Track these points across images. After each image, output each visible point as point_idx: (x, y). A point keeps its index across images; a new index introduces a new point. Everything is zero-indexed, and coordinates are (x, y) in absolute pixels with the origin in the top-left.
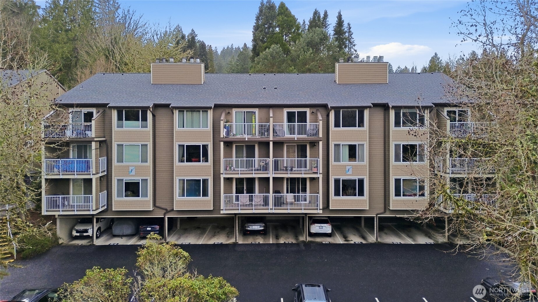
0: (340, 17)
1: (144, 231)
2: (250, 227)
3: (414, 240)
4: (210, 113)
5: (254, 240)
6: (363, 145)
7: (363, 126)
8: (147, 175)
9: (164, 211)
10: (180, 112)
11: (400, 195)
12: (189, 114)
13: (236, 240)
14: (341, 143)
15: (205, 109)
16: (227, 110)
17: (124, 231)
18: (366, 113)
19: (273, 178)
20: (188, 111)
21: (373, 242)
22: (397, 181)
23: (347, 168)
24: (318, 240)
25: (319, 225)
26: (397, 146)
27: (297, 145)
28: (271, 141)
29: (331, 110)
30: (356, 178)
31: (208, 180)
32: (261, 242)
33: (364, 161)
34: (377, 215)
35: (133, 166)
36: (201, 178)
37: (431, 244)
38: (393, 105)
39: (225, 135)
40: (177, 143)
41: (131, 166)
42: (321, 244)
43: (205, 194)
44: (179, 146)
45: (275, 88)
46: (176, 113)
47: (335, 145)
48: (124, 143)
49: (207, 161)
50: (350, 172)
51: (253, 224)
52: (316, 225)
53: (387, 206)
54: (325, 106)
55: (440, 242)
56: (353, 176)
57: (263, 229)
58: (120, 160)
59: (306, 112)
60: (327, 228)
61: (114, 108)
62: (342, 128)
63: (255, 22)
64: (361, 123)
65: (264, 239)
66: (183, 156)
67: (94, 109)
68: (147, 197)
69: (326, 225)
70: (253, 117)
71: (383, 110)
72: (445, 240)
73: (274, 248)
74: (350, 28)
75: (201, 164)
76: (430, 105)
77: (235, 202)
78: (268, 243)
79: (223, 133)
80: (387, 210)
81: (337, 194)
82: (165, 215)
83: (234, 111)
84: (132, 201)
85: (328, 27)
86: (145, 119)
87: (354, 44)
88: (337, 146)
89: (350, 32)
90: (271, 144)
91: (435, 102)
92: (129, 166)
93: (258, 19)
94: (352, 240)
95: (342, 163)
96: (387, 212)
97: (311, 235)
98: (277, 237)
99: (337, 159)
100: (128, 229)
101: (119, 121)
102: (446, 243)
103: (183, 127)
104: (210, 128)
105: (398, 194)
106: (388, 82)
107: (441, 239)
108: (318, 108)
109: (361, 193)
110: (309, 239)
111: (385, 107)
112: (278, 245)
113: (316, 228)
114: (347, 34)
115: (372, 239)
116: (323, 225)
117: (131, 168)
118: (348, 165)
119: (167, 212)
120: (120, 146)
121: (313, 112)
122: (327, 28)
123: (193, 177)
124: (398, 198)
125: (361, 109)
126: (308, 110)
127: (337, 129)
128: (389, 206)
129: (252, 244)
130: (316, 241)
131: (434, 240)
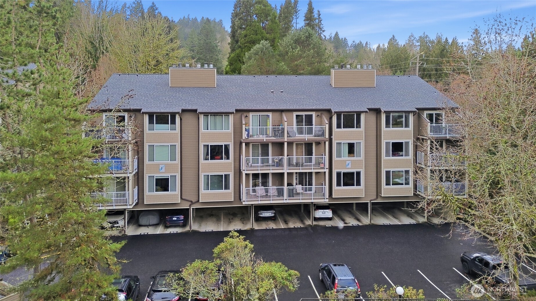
0: (310, 4)
1: (170, 221)
2: (263, 214)
3: (400, 221)
4: (231, 117)
5: (267, 225)
6: (360, 143)
7: (360, 127)
8: (175, 172)
9: (190, 203)
10: (204, 116)
11: (389, 184)
12: (213, 117)
13: (253, 226)
14: (342, 142)
15: (227, 114)
16: (245, 114)
17: (150, 222)
18: (363, 116)
19: (288, 173)
20: (211, 115)
21: (367, 224)
22: (388, 173)
23: (347, 162)
24: (322, 223)
25: (322, 211)
26: (387, 144)
27: (305, 143)
28: (286, 142)
29: (334, 114)
30: (355, 171)
31: (229, 175)
32: (274, 228)
33: (360, 157)
34: (370, 201)
35: (163, 164)
36: (223, 174)
37: (414, 224)
38: (385, 110)
39: (246, 137)
40: (202, 143)
41: (161, 164)
42: (325, 227)
43: (227, 187)
44: (204, 145)
45: (281, 92)
46: (202, 117)
47: (337, 143)
48: (155, 144)
49: (228, 158)
50: (350, 166)
51: (265, 212)
52: (320, 210)
53: (379, 193)
54: (329, 111)
55: (420, 222)
56: (352, 170)
57: (273, 215)
58: (151, 159)
59: (311, 115)
60: (328, 213)
61: (146, 113)
62: (343, 129)
63: (234, 9)
64: (358, 126)
65: (275, 223)
66: (207, 154)
67: (125, 113)
68: (176, 191)
69: (328, 210)
70: (268, 120)
71: (375, 114)
72: (425, 220)
73: (287, 232)
74: (319, 15)
75: (224, 161)
76: (413, 110)
77: (253, 194)
78: (280, 228)
79: (245, 135)
80: (379, 197)
81: (339, 184)
82: (190, 206)
83: (251, 114)
84: (162, 195)
85: (299, 12)
86: (173, 122)
87: (323, 30)
88: (339, 144)
89: (319, 18)
90: (286, 144)
91: (417, 107)
92: (159, 165)
93: (236, 7)
94: (349, 223)
95: (342, 158)
96: (379, 198)
97: (316, 219)
98: (286, 222)
99: (339, 155)
100: (154, 220)
101: (150, 125)
102: (425, 222)
103: (207, 130)
104: (231, 130)
105: (388, 184)
106: (375, 86)
107: (422, 220)
108: (322, 112)
109: (359, 184)
110: (315, 223)
111: (377, 111)
112: (290, 229)
113: (319, 214)
114: (317, 21)
115: (366, 221)
116: (325, 211)
117: (161, 166)
118: (348, 160)
119: (192, 203)
120: (152, 147)
121: (318, 115)
122: (297, 14)
123: (215, 173)
124: (388, 187)
125: (359, 114)
126: (314, 114)
127: (339, 130)
128: (381, 194)
129: (266, 230)
130: (320, 224)
131: (416, 220)
